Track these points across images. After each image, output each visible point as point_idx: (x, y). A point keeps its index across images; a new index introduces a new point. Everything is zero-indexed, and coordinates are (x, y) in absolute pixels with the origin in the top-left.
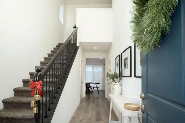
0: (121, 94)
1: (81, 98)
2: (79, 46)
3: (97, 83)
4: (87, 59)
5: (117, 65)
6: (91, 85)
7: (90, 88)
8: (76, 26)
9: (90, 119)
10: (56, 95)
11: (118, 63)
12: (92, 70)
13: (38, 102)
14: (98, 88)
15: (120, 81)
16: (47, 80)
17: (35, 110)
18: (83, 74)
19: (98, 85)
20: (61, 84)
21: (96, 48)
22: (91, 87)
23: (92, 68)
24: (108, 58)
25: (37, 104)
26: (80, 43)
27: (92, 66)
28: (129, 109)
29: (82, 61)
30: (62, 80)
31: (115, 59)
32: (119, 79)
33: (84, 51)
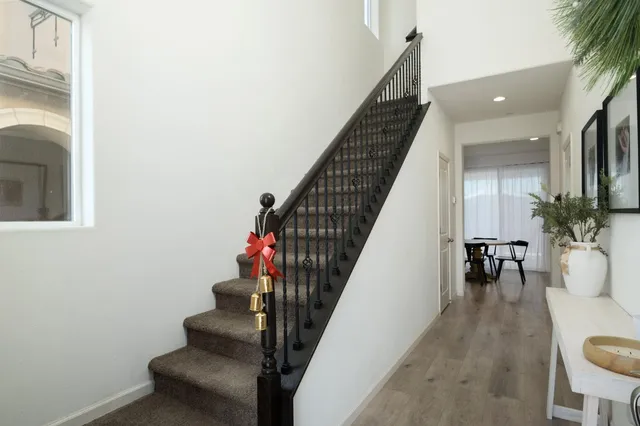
0: (606, 292)
1: (444, 298)
2: (429, 103)
3: (516, 240)
4: (466, 149)
5: (590, 158)
6: (491, 251)
7: (487, 263)
8: (415, 31)
9: (464, 382)
10: (333, 280)
11: (592, 151)
12: (495, 191)
13: (269, 298)
14: (519, 262)
15: (596, 234)
16: (299, 230)
17: (260, 321)
18: (451, 208)
19: (519, 251)
20: (352, 244)
21: (500, 99)
22: (490, 257)
23: (495, 182)
24: (559, 133)
25: (264, 302)
26: (431, 90)
27: (495, 173)
28: (607, 364)
29: (444, 160)
30: (358, 231)
31: (583, 133)
32: (593, 224)
33: (454, 118)
